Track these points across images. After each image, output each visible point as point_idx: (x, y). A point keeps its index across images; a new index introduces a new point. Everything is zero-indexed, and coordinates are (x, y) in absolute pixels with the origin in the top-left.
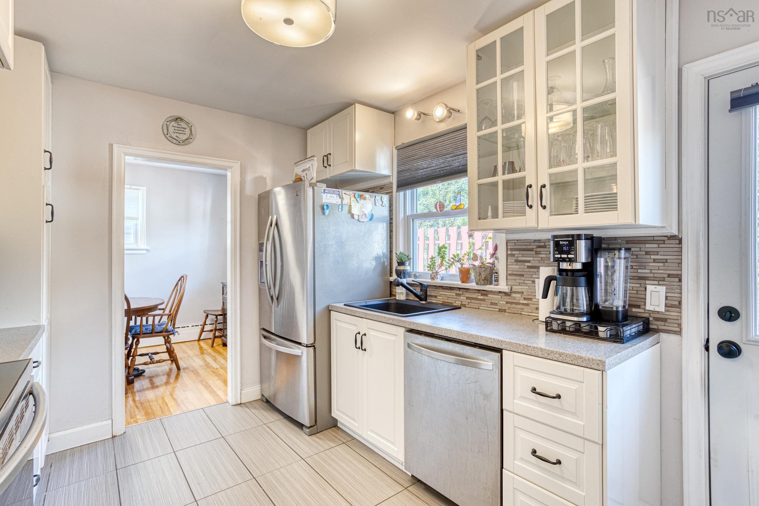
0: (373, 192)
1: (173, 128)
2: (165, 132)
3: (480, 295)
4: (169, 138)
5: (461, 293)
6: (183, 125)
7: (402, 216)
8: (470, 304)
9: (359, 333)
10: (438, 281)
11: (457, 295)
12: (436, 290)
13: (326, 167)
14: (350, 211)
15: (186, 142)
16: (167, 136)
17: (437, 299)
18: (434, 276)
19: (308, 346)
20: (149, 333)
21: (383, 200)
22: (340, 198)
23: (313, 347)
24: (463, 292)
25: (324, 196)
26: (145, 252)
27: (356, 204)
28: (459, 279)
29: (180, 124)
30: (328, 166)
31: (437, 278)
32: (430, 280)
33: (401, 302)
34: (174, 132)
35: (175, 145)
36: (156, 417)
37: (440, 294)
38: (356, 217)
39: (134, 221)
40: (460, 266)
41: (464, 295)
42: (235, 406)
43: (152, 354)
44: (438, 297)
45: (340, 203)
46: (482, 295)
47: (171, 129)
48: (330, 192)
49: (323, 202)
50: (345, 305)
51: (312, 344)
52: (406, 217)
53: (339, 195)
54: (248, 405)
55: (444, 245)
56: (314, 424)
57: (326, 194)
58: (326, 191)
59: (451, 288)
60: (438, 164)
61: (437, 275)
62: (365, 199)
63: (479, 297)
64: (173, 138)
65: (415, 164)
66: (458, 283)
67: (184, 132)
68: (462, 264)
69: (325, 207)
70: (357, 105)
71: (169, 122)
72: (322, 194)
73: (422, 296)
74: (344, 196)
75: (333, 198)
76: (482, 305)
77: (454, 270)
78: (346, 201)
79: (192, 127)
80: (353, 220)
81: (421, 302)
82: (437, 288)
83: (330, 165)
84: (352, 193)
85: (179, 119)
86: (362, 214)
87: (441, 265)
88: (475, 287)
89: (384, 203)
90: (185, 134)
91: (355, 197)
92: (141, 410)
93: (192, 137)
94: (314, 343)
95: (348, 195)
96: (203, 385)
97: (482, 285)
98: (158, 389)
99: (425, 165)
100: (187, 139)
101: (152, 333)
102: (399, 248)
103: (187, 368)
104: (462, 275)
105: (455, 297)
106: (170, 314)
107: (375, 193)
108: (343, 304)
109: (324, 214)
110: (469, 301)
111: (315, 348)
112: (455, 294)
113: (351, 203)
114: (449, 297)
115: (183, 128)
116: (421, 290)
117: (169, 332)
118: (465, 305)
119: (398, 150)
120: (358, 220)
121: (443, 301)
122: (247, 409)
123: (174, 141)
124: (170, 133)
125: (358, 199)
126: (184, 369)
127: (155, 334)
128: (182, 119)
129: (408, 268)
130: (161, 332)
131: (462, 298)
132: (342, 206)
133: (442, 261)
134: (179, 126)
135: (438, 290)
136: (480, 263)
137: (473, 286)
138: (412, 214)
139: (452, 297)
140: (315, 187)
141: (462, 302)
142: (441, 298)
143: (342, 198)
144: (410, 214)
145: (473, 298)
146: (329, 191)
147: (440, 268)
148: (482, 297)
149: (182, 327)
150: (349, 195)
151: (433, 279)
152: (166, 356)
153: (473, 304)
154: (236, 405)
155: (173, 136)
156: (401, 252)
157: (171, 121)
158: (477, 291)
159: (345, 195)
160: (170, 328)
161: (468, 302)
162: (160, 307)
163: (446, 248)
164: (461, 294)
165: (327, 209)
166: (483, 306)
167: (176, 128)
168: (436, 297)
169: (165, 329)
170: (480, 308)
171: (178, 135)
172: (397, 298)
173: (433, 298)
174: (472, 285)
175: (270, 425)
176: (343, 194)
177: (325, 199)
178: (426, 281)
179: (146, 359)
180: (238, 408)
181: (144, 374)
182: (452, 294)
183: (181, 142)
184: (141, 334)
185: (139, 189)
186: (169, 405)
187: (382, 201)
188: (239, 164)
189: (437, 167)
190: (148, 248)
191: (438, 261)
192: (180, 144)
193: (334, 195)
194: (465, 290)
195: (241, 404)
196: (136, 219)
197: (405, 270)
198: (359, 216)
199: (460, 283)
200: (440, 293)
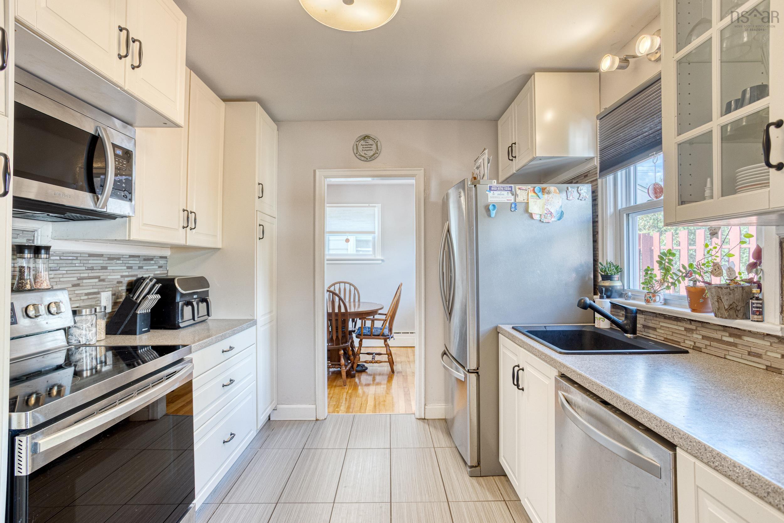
0: (577, 183)
1: (362, 146)
2: (355, 151)
3: (728, 335)
4: (358, 156)
5: (694, 328)
6: (370, 142)
7: (610, 210)
8: (709, 348)
9: (518, 366)
10: (657, 306)
11: (686, 329)
12: (655, 318)
13: (512, 160)
14: (526, 210)
15: (372, 158)
16: (357, 155)
17: (655, 333)
18: (650, 297)
19: (470, 371)
20: (369, 335)
21: (579, 191)
22: (513, 194)
23: (476, 374)
24: (697, 327)
25: (490, 194)
26: (380, 262)
27: (536, 200)
28: (687, 304)
29: (367, 141)
30: (514, 159)
31: (655, 301)
32: (643, 303)
33: (599, 332)
34: (363, 150)
35: (364, 162)
36: (353, 412)
37: (661, 326)
38: (537, 217)
39: (373, 235)
40: (691, 284)
41: (698, 332)
42: (418, 420)
43: (376, 354)
44: (658, 330)
45: (513, 201)
46: (731, 335)
47: (360, 148)
48: (499, 189)
49: (489, 201)
50: (513, 328)
51: (474, 370)
52: (618, 212)
53: (511, 191)
54: (430, 422)
55: (670, 250)
56: (477, 465)
57: (492, 192)
58: (492, 189)
59: (677, 319)
60: (652, 126)
61: (654, 296)
62: (549, 193)
63: (725, 339)
64: (361, 156)
65: (621, 134)
66: (685, 311)
67: (371, 149)
68: (695, 281)
69: (491, 207)
70: (536, 74)
71: (358, 142)
72: (487, 192)
73: (627, 325)
74: (518, 192)
75: (503, 196)
76: (731, 353)
77: (682, 290)
78: (520, 199)
79: (378, 143)
80: (533, 221)
81: (626, 335)
82: (656, 317)
83: (515, 157)
84: (530, 187)
85: (366, 138)
86: (545, 212)
87: (663, 281)
88: (713, 320)
89: (581, 195)
90: (372, 150)
91: (534, 192)
92: (347, 402)
93: (377, 152)
94: (478, 369)
95: (523, 191)
96: (404, 391)
97: (726, 318)
98: (369, 387)
99: (634, 132)
100: (374, 154)
101: (372, 335)
102: (607, 256)
103: (401, 372)
104: (690, 298)
105: (684, 333)
106: (386, 320)
107: (579, 183)
108: (511, 326)
109: (489, 215)
110: (708, 343)
111: (479, 376)
112: (683, 329)
113: (529, 199)
114: (676, 331)
115: (370, 145)
116: (626, 317)
117: (385, 336)
118: (701, 348)
119: (600, 119)
120: (540, 220)
121: (665, 336)
122: (427, 426)
123: (363, 158)
124: (359, 151)
125: (540, 194)
126: (398, 373)
127: (373, 337)
128: (369, 137)
129: (617, 284)
130: (379, 335)
131: (695, 336)
132: (516, 205)
133: (665, 275)
134: (367, 144)
135: (658, 319)
136: (727, 279)
137: (710, 319)
138: (628, 206)
139: (678, 332)
140: (478, 185)
141: (695, 343)
142: (663, 332)
143: (515, 195)
144: (624, 206)
145: (714, 338)
146: (497, 188)
147: (660, 286)
148: (731, 340)
149: (403, 333)
150: (526, 190)
151: (647, 301)
152: (385, 358)
153: (715, 349)
154: (420, 419)
155: (361, 154)
156: (609, 261)
157: (360, 141)
158: (722, 328)
159: (520, 191)
160: (386, 331)
161: (706, 345)
162: (380, 312)
163: (674, 255)
164: (693, 330)
165: (494, 210)
166: (734, 354)
167: (364, 146)
168: (654, 329)
169: (382, 333)
170: (728, 357)
171: (366, 152)
172: (596, 325)
173: (651, 331)
174: (709, 317)
175: (439, 451)
176: (517, 190)
177: (491, 197)
178: (638, 303)
179: (369, 358)
180: (421, 422)
181: (366, 371)
182: (680, 327)
183: (368, 158)
184: (362, 335)
185: (375, 207)
186: (368, 404)
187: (579, 193)
188: (422, 171)
189: (650, 132)
190: (382, 258)
191: (658, 273)
192: (367, 160)
193: (503, 192)
194: (700, 325)
195: (425, 419)
196: (373, 233)
197: (612, 287)
198: (541, 215)
199: (688, 311)
200: (662, 324)
